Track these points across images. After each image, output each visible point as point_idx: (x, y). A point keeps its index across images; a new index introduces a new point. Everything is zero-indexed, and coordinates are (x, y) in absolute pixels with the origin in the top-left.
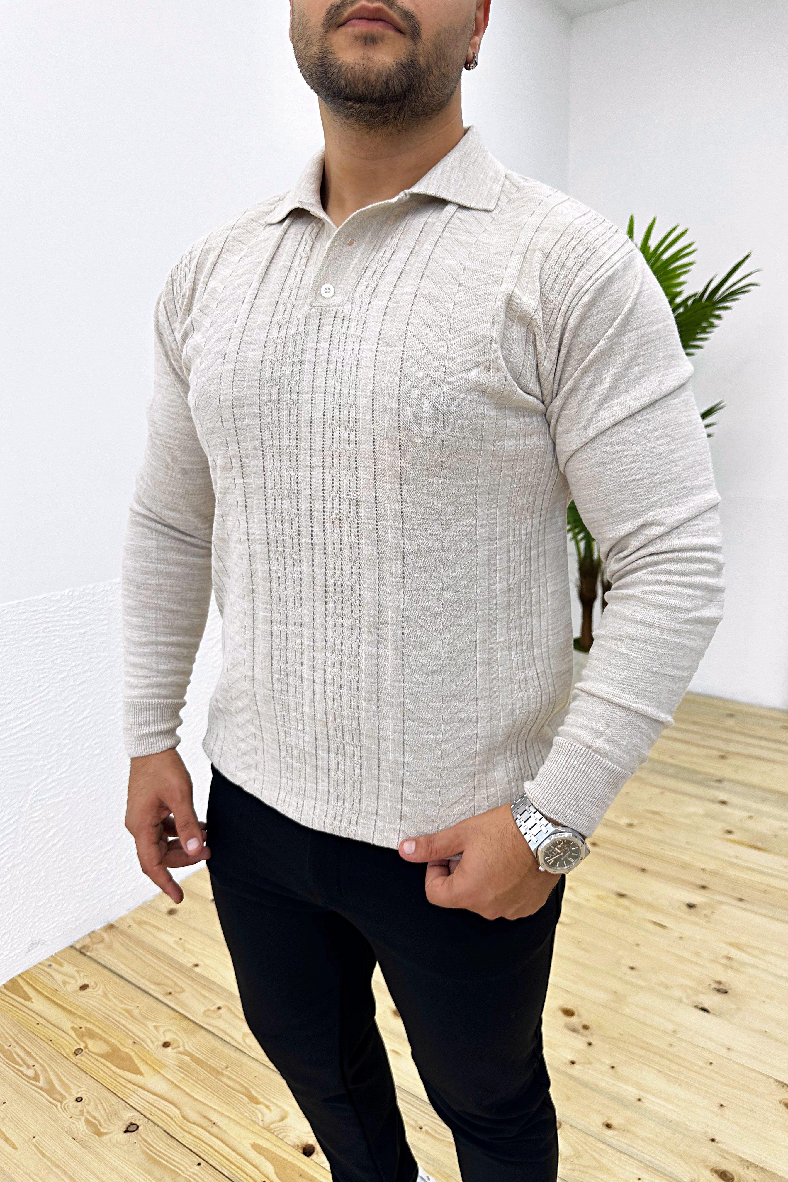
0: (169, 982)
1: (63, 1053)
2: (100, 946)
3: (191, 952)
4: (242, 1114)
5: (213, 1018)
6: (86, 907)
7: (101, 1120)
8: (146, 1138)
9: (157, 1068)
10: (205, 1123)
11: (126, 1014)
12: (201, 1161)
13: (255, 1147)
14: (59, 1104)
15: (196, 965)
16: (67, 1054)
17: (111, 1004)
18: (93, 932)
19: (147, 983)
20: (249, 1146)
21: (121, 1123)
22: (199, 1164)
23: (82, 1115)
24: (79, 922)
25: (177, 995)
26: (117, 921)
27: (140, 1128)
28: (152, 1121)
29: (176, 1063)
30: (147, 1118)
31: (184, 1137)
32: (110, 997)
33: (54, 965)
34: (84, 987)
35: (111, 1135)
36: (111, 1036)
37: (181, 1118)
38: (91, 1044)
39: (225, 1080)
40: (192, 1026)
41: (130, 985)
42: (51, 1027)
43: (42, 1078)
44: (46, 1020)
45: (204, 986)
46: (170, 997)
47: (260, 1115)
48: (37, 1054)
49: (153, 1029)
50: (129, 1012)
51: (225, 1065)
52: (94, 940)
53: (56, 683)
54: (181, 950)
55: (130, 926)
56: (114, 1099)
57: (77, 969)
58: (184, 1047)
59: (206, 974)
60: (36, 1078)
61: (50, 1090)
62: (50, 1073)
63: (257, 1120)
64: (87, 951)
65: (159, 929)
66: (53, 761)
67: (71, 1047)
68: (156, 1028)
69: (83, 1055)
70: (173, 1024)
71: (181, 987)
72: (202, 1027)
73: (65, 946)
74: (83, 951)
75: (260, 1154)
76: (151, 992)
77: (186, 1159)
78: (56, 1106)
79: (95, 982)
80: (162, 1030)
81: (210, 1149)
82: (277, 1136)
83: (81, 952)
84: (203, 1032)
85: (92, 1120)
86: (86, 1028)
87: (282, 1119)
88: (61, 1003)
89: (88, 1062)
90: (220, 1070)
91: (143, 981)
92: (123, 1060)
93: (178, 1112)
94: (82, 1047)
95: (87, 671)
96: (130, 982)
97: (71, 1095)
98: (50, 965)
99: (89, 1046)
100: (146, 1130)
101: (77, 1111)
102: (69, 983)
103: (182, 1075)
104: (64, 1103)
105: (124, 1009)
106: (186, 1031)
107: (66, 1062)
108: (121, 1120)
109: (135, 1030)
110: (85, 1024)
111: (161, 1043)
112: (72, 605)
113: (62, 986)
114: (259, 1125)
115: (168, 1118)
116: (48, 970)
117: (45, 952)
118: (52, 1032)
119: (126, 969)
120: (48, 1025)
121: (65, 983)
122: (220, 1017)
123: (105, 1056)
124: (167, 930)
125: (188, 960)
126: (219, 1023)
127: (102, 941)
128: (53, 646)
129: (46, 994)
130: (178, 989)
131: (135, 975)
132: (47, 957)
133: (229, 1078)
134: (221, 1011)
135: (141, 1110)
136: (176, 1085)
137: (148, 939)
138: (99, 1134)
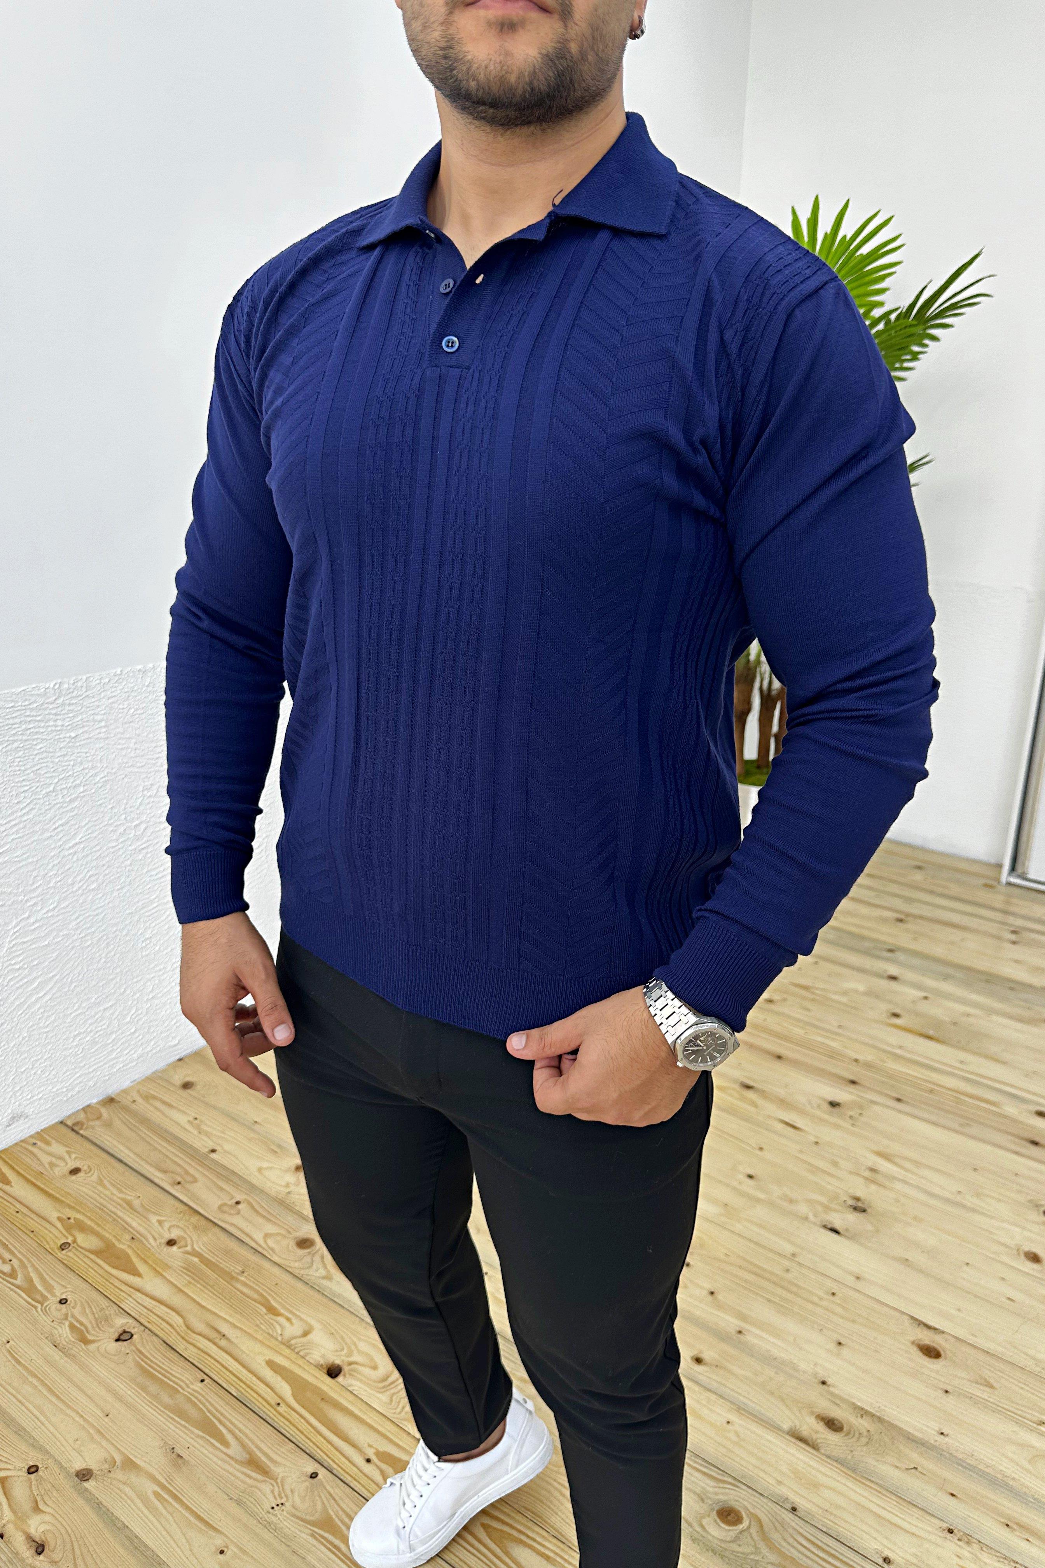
0: (179, 1170)
1: (47, 1247)
2: (97, 1123)
3: (208, 1135)
4: (257, 1325)
5: (231, 1214)
6: (80, 1076)
7: (89, 1327)
8: (141, 1349)
9: (159, 1269)
10: (213, 1335)
11: (125, 1205)
12: (205, 1377)
13: (271, 1364)
14: (39, 1306)
15: (213, 1151)
16: (51, 1248)
17: (107, 1192)
18: (89, 1106)
19: (152, 1170)
20: (264, 1363)
21: (112, 1330)
22: (202, 1381)
23: (66, 1319)
24: (70, 1094)
25: (188, 1186)
26: (118, 1094)
27: (135, 1336)
28: (149, 1330)
29: (182, 1265)
30: (144, 1326)
31: (186, 1349)
32: (106, 1182)
33: (39, 1143)
34: (75, 1171)
35: (99, 1343)
36: (105, 1230)
37: (185, 1328)
38: (81, 1238)
39: (239, 1286)
40: (203, 1222)
41: (131, 1171)
42: (32, 1216)
43: (20, 1275)
44: (28, 1207)
45: (220, 1176)
46: (179, 1187)
47: (278, 1327)
48: (15, 1247)
49: (157, 1224)
50: (129, 1204)
51: (241, 1269)
52: (89, 1114)
53: (39, 799)
54: (196, 1132)
55: (134, 1101)
56: (104, 1303)
57: (68, 1149)
58: (192, 1246)
59: (224, 1162)
60: (13, 1274)
61: (29, 1289)
62: (30, 1269)
63: (275, 1335)
64: (81, 1129)
65: (170, 1106)
66: (38, 896)
67: (56, 1241)
68: (160, 1222)
69: (70, 1251)
70: (181, 1219)
71: (192, 1176)
72: (216, 1224)
73: (54, 1122)
74: (76, 1128)
75: (276, 1372)
76: (156, 1180)
77: (187, 1375)
78: (35, 1308)
79: (89, 1166)
80: (167, 1225)
81: (216, 1363)
82: (297, 1353)
83: (73, 1130)
84: (216, 1230)
85: (79, 1326)
86: (75, 1219)
87: (305, 1334)
88: (47, 1189)
89: (76, 1259)
90: (234, 1275)
91: (148, 1167)
92: (118, 1258)
93: (181, 1321)
94: (69, 1241)
95: (79, 785)
96: (131, 1168)
97: (54, 1295)
98: (35, 1144)
99: (79, 1241)
100: (142, 1338)
101: (59, 1315)
102: (57, 1166)
103: (188, 1278)
104: (45, 1305)
105: (122, 1199)
106: (196, 1228)
107: (49, 1257)
108: (111, 1326)
109: (134, 1224)
110: (73, 1215)
111: (164, 1241)
112: (60, 701)
113: (49, 1169)
114: (276, 1339)
115: (169, 1327)
116: (30, 1148)
117: (29, 1127)
118: (33, 1223)
119: (127, 1151)
120: (29, 1213)
121: (52, 1165)
122: (238, 1213)
123: (98, 1253)
124: (180, 1107)
125: (202, 1144)
126: (237, 1220)
127: (99, 1117)
128: (36, 752)
129: (29, 1177)
130: (189, 1179)
131: (138, 1160)
132: (32, 1133)
133: (245, 1284)
134: (240, 1206)
135: (136, 1316)
136: (180, 1290)
137: (156, 1117)
138: (86, 1341)
